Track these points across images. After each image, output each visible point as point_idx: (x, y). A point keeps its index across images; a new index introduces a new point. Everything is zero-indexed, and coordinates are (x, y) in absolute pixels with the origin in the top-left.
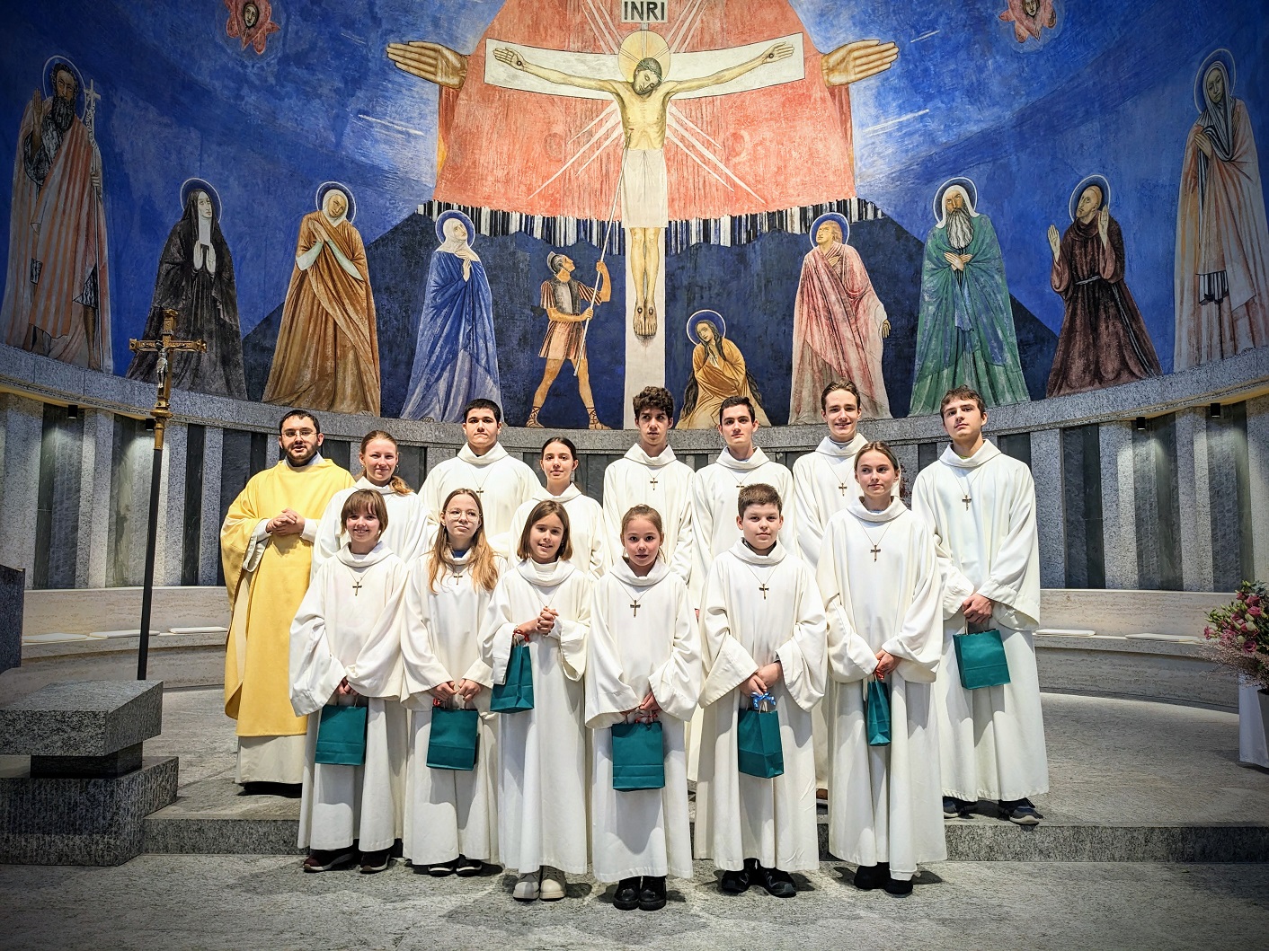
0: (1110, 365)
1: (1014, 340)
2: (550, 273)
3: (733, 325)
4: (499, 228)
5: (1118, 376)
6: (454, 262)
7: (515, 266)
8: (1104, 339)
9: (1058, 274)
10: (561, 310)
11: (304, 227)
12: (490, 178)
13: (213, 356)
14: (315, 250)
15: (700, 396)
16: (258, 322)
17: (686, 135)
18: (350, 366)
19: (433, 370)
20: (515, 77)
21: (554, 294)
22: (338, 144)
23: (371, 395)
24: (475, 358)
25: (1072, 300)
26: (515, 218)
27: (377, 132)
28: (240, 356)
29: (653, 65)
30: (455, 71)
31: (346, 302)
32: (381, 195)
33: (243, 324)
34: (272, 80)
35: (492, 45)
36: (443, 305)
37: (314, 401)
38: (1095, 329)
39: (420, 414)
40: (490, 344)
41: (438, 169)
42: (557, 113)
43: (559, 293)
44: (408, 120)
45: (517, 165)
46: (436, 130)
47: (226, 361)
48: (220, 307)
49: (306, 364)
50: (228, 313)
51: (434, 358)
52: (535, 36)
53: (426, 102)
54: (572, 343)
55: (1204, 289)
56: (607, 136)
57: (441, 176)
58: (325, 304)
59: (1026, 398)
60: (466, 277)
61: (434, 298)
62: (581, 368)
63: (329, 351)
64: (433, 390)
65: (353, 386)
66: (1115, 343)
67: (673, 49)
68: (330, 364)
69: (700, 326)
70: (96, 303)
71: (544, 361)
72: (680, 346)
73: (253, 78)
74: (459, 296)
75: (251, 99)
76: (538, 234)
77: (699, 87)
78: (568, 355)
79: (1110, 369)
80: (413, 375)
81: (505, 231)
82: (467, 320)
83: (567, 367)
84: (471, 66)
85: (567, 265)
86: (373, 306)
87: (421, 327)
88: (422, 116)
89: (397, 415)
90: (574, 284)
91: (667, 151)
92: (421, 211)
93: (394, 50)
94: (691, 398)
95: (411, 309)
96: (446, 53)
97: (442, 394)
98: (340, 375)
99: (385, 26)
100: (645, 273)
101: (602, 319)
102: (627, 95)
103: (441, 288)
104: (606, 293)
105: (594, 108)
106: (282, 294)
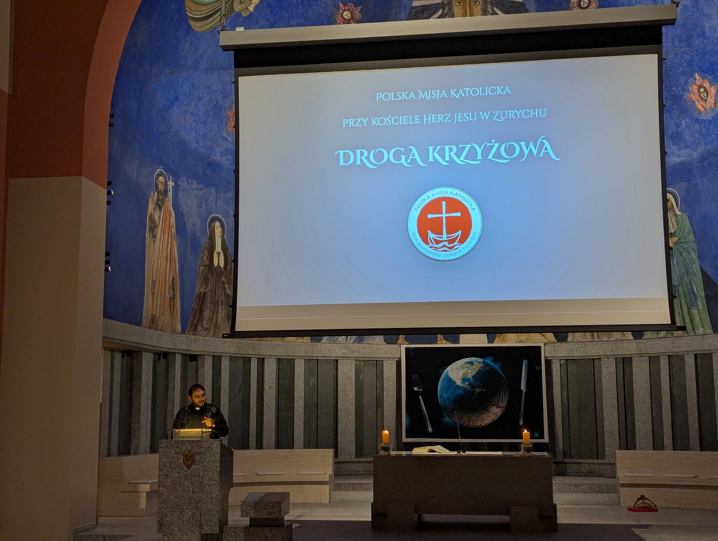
39: (333, 339)
48: (226, 286)
50: (230, 289)
70: (174, 295)
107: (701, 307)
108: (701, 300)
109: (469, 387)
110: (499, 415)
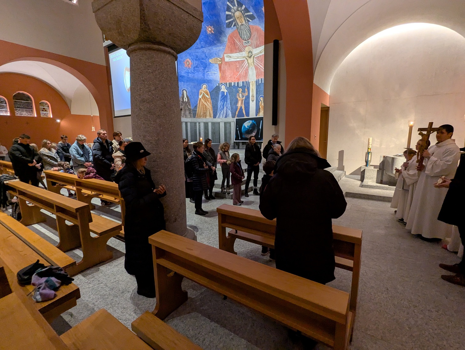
2: (238, 92)
4: (230, 85)
6: (224, 92)
7: (233, 91)
10: (240, 98)
11: (200, 92)
12: (228, 77)
13: (188, 113)
14: (202, 95)
15: (260, 111)
17: (257, 63)
18: (208, 111)
19: (221, 110)
20: (230, 59)
21: (239, 95)
22: (204, 78)
23: (212, 115)
24: (227, 108)
26: (233, 83)
27: (210, 74)
28: (192, 112)
29: (251, 52)
30: (220, 61)
31: (207, 102)
32: (211, 84)
33: (192, 108)
34: (193, 71)
35: (225, 55)
36: (222, 100)
37: (203, 117)
39: (219, 117)
40: (229, 105)
41: (220, 78)
42: (237, 64)
44: (214, 71)
45: (232, 74)
46: (219, 71)
47: (190, 113)
48: (188, 106)
49: (201, 112)
50: (190, 107)
51: (221, 108)
52: (232, 52)
53: (216, 67)
54: (242, 103)
56: (246, 66)
57: (221, 79)
58: (204, 103)
60: (225, 95)
61: (220, 99)
62: (243, 108)
63: (205, 110)
65: (209, 114)
67: (253, 48)
68: (205, 111)
69: (261, 98)
71: (237, 107)
72: (258, 102)
73: (190, 72)
74: (224, 98)
75: (190, 75)
76: (236, 85)
77: (258, 54)
78: (241, 105)
80: (218, 111)
81: (231, 86)
82: (226, 102)
83: (241, 107)
84: (223, 59)
85: (241, 90)
86: (211, 101)
87: (219, 103)
88: (216, 70)
90: (242, 93)
91: (255, 67)
92: (218, 85)
93: (210, 61)
95: (217, 101)
96: (218, 58)
97: (222, 114)
98: (207, 113)
99: (208, 57)
100: (253, 89)
102: (247, 58)
103: (222, 97)
104: (247, 94)
105: (243, 61)
109: (249, 128)
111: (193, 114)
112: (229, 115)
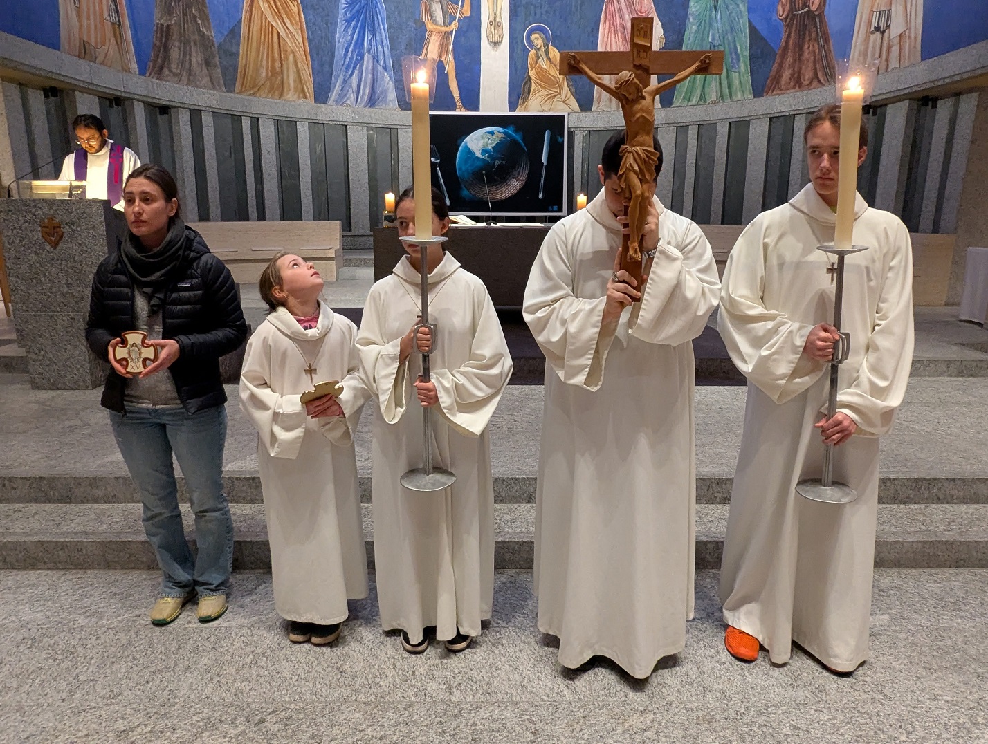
0: (807, 75)
1: (747, 54)
3: (556, 36)
5: (811, 83)
8: (806, 55)
9: (783, 6)
10: (435, 22)
13: (199, 59)
15: (532, 89)
16: (226, 33)
18: (291, 66)
19: (347, 69)
21: (430, 11)
23: (307, 88)
24: (376, 59)
25: (789, 26)
28: (217, 59)
31: (284, 16)
33: (215, 35)
36: (352, 19)
37: (270, 92)
38: (801, 48)
39: (341, 100)
40: (386, 49)
43: (433, 9)
47: (208, 63)
48: (199, 22)
49: (261, 64)
50: (205, 26)
51: (348, 59)
54: (443, 48)
55: (874, 23)
58: (270, 19)
59: (751, 96)
61: (345, 13)
62: (450, 67)
63: (276, 54)
64: (348, 83)
65: (295, 81)
66: (812, 59)
68: (277, 65)
69: (534, 36)
70: (119, 21)
72: (519, 50)
74: (363, 11)
78: (440, 57)
79: (807, 77)
80: (334, 73)
82: (369, 30)
83: (440, 66)
86: (304, 20)
87: (337, 35)
89: (325, 102)
90: (444, 2)
94: (527, 90)
95: (330, 22)
97: (356, 86)
98: (285, 72)
101: (464, 29)
103: (352, 6)
104: (467, 10)
106: (239, 11)
107: (742, 69)
108: (744, 61)
109: (488, 159)
110: (518, 188)
111: (225, 72)
112: (385, 92)
